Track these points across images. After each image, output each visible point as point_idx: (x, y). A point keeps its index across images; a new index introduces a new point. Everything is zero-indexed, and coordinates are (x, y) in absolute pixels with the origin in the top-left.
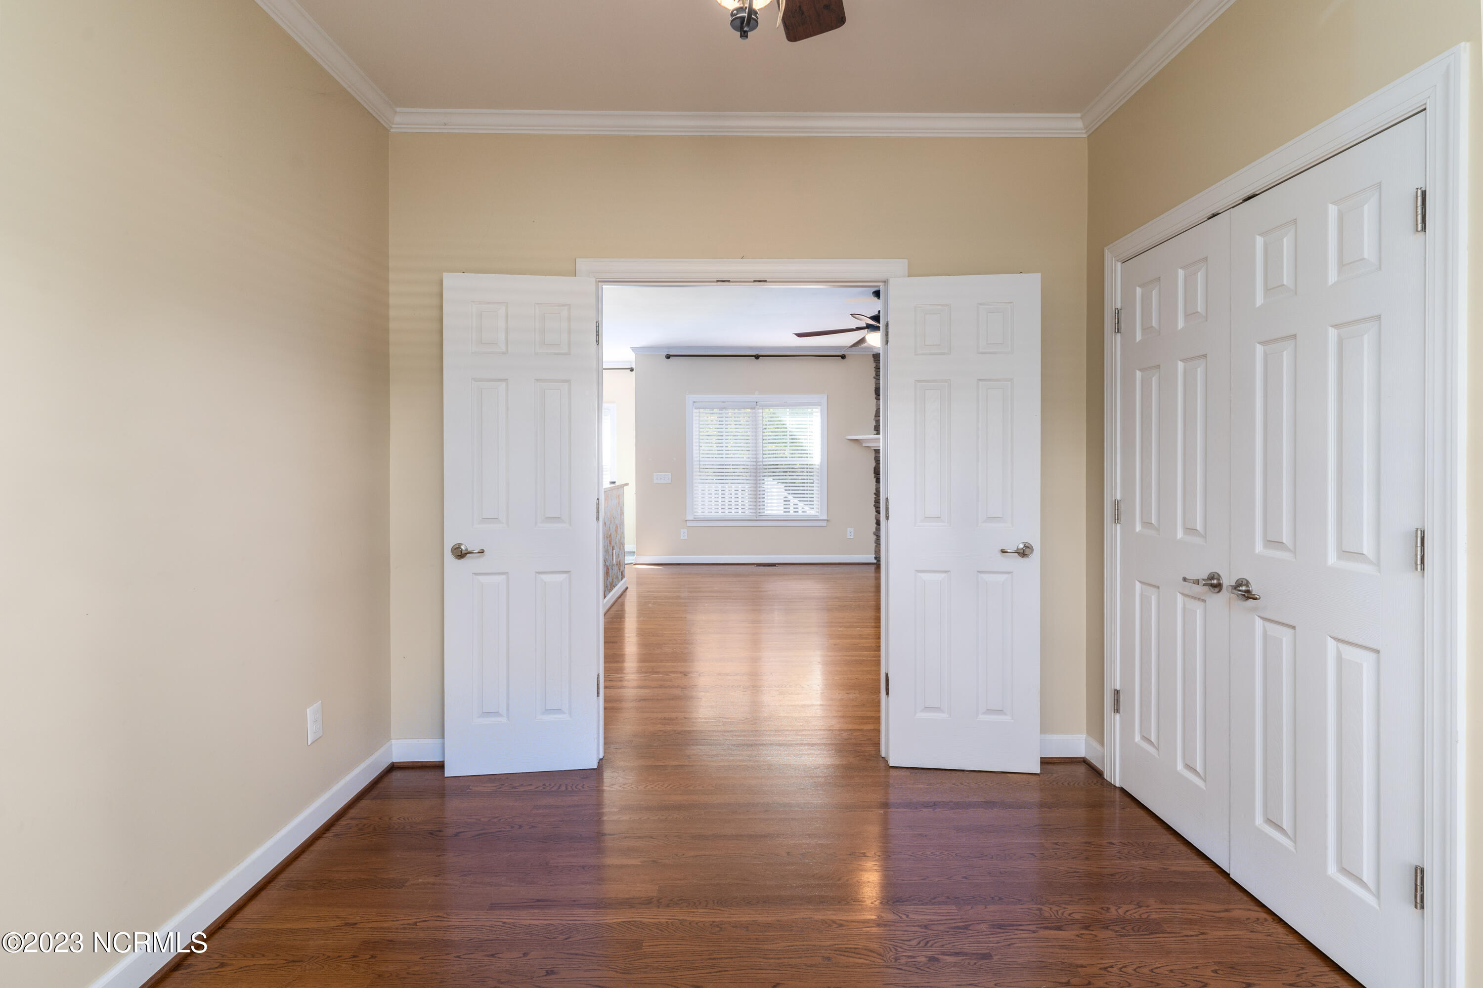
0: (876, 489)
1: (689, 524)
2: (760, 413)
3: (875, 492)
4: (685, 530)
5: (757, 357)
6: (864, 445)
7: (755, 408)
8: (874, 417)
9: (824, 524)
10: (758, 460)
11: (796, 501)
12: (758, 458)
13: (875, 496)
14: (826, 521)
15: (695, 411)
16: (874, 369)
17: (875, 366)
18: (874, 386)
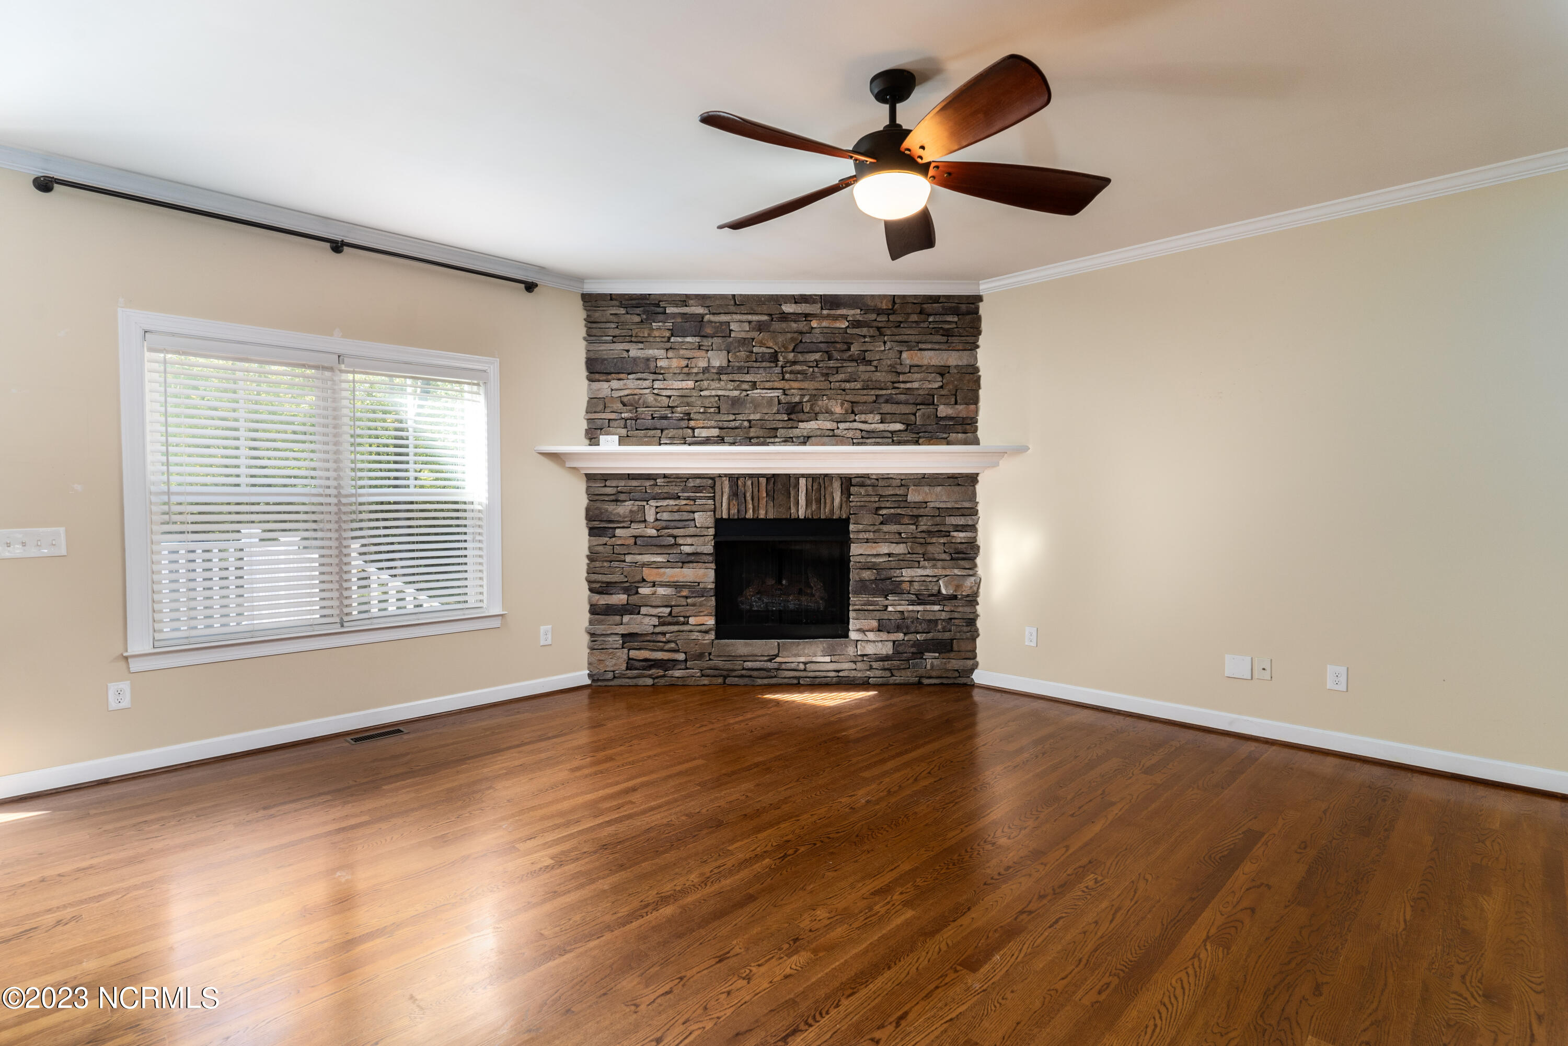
0: (589, 548)
1: (135, 666)
2: (349, 382)
3: (588, 553)
4: (125, 686)
5: (337, 247)
6: (568, 464)
7: (331, 369)
8: (584, 413)
9: (496, 623)
10: (343, 492)
11: (385, 576)
12: (342, 488)
13: (588, 562)
14: (500, 618)
15: (148, 355)
16: (584, 322)
17: (585, 316)
18: (585, 356)
